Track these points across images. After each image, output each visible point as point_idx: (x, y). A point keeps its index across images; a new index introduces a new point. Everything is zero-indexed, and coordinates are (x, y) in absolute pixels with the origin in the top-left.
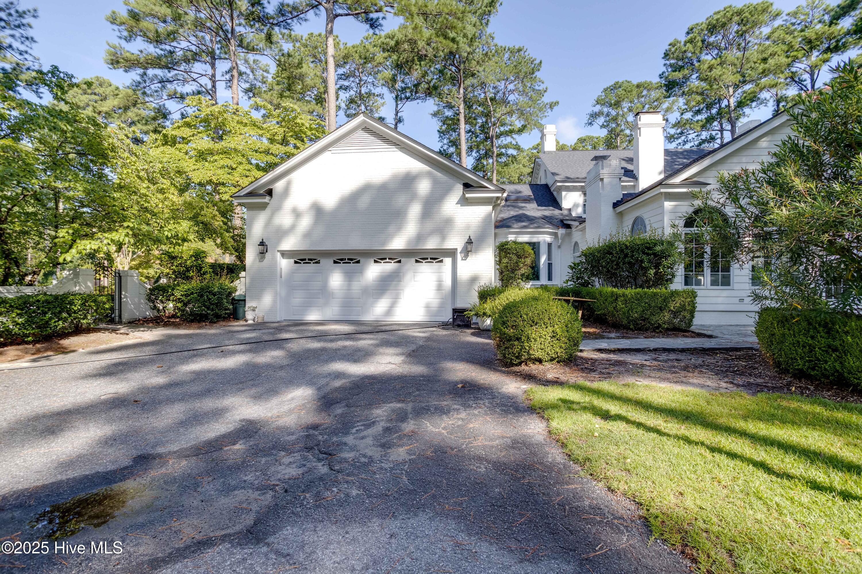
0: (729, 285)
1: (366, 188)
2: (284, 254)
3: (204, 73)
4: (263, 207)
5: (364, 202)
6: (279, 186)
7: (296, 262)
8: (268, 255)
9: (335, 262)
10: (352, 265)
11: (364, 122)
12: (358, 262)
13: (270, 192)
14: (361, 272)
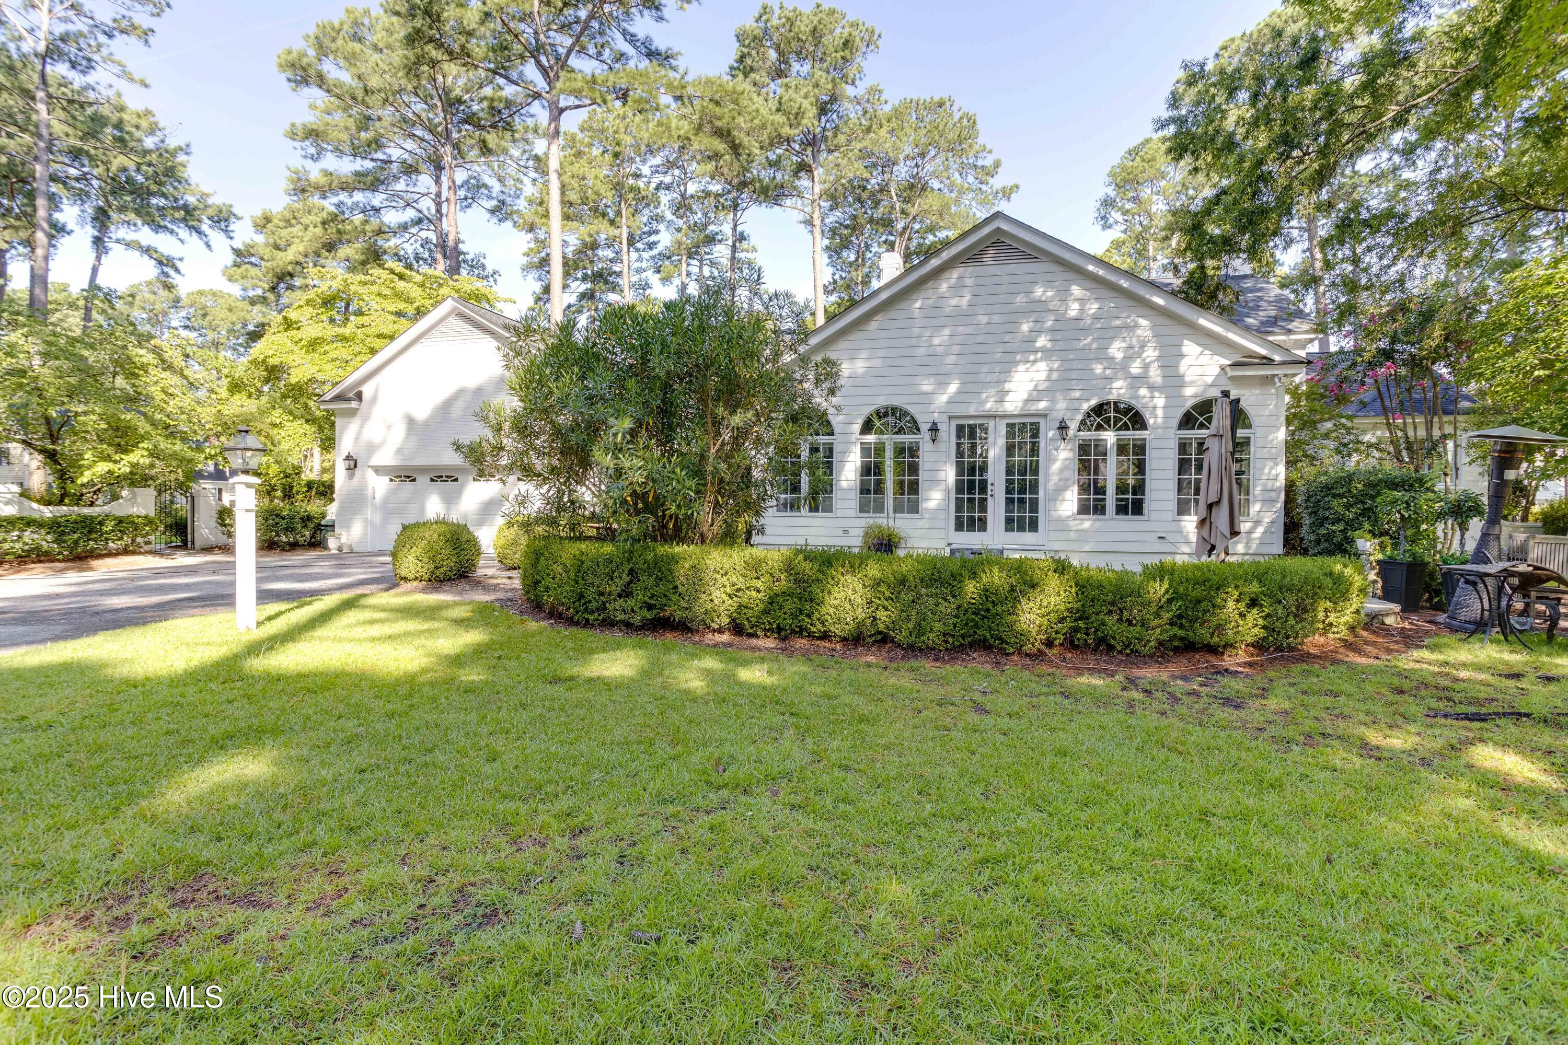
0: (831, 511)
1: (460, 392)
2: (378, 470)
3: (426, 191)
4: (353, 413)
5: (458, 409)
6: (367, 390)
7: (391, 480)
8: (358, 472)
9: (432, 480)
10: (450, 484)
11: (456, 308)
12: (456, 480)
13: (359, 396)
14: (459, 493)
